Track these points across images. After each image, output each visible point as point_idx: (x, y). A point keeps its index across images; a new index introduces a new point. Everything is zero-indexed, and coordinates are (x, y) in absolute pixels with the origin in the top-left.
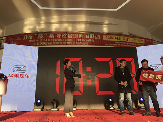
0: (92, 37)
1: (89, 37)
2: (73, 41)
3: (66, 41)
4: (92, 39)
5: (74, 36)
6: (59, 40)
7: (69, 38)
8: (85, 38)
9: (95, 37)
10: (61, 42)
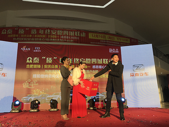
0: (77, 34)
1: (75, 34)
2: (57, 38)
3: (49, 37)
4: (77, 37)
5: (58, 32)
6: (41, 36)
7: (52, 35)
8: (70, 35)
9: (80, 35)
10: (44, 38)
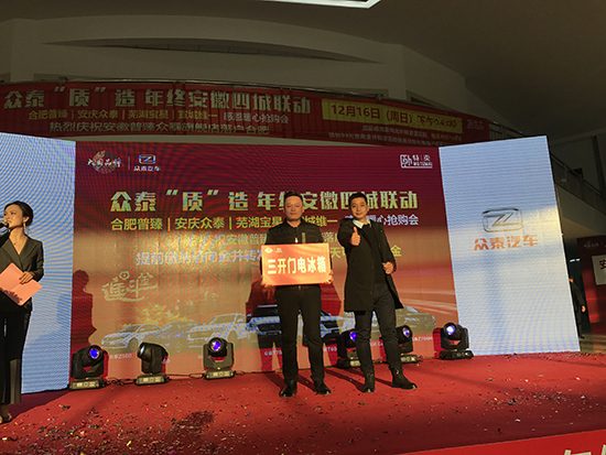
0: (282, 106)
1: (272, 105)
3: (181, 117)
4: (282, 113)
5: (212, 99)
6: (153, 115)
8: (256, 108)
9: (292, 107)
10: (164, 120)
